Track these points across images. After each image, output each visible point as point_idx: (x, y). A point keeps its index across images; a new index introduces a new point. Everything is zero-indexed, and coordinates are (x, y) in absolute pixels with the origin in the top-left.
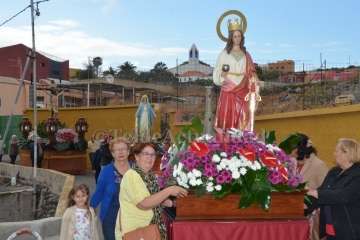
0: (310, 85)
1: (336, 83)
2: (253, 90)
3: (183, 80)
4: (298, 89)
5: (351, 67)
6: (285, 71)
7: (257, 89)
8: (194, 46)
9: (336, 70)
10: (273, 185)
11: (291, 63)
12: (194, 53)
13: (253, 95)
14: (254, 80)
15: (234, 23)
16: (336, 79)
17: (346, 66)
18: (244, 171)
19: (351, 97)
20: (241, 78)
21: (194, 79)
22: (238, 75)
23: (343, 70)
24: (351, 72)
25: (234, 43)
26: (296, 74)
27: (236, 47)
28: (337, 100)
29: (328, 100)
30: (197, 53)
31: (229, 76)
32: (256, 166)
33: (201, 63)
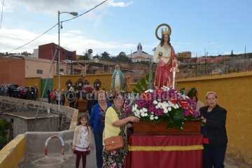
1: (212, 64)
3: (134, 61)
5: (220, 56)
6: (187, 57)
7: (177, 65)
8: (140, 44)
9: (212, 57)
10: (185, 117)
11: (190, 53)
12: (140, 47)
13: (174, 69)
14: (175, 60)
15: (164, 30)
16: (212, 61)
17: (217, 55)
18: (170, 109)
19: (220, 71)
20: (168, 59)
21: (140, 60)
22: (167, 58)
23: (216, 57)
24: (220, 58)
25: (165, 41)
26: (192, 59)
27: (166, 43)
28: (213, 72)
29: (209, 72)
30: (141, 47)
32: (176, 107)
33: (143, 52)
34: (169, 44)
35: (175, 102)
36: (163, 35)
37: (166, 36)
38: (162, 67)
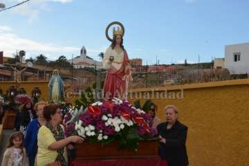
0: (150, 73)
1: (164, 73)
2: (128, 74)
4: (143, 76)
5: (173, 64)
8: (84, 47)
9: (165, 66)
10: (141, 136)
11: (140, 60)
12: (83, 51)
14: (129, 67)
15: (116, 29)
16: (164, 70)
17: (170, 64)
18: (122, 127)
19: (172, 81)
20: (121, 65)
22: (119, 63)
23: (168, 66)
24: (173, 67)
25: (117, 42)
27: (118, 46)
28: (165, 83)
29: (160, 82)
30: (85, 51)
31: (113, 64)
32: (130, 123)
33: (87, 57)
34: (122, 47)
35: (128, 118)
36: (115, 36)
37: (118, 36)
38: (113, 74)
